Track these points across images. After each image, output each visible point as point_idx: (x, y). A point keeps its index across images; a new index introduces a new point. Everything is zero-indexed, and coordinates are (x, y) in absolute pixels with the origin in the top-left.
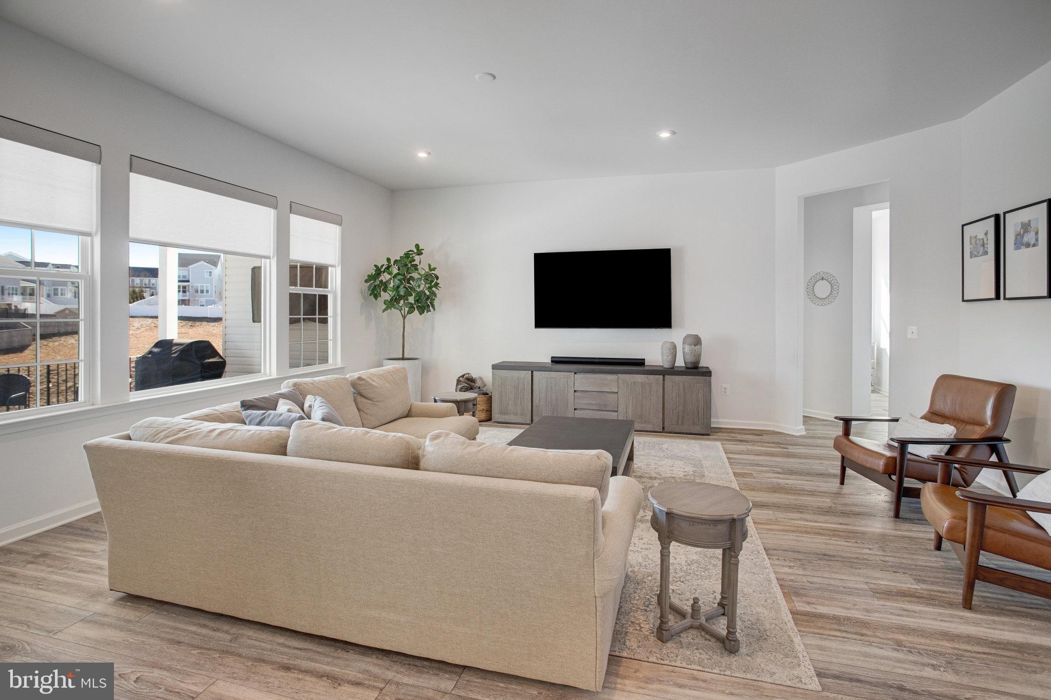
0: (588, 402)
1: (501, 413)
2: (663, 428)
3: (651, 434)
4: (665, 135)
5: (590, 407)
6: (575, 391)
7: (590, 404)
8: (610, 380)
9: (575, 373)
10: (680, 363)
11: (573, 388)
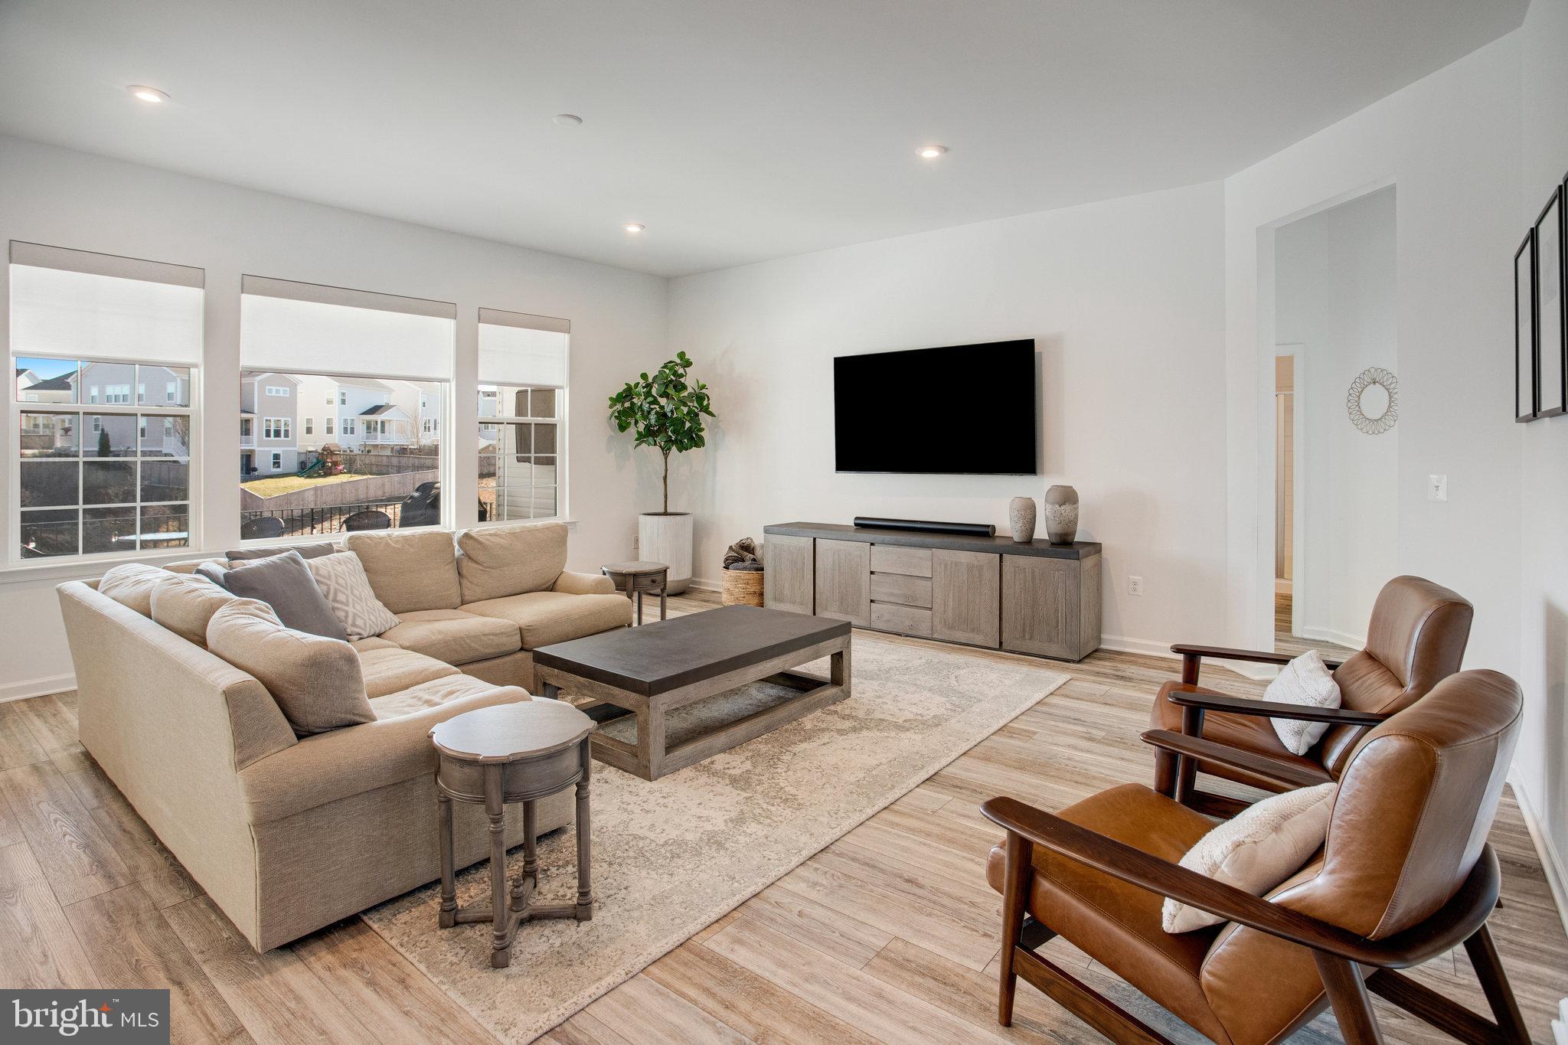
0: (891, 591)
1: (775, 599)
2: (1001, 643)
3: (977, 651)
4: (930, 154)
5: (892, 599)
6: (872, 573)
7: (892, 594)
8: (920, 558)
9: (872, 544)
10: (1041, 533)
11: (868, 567)
